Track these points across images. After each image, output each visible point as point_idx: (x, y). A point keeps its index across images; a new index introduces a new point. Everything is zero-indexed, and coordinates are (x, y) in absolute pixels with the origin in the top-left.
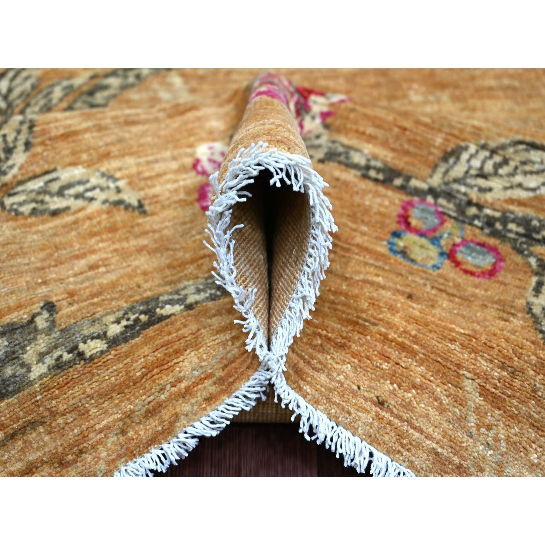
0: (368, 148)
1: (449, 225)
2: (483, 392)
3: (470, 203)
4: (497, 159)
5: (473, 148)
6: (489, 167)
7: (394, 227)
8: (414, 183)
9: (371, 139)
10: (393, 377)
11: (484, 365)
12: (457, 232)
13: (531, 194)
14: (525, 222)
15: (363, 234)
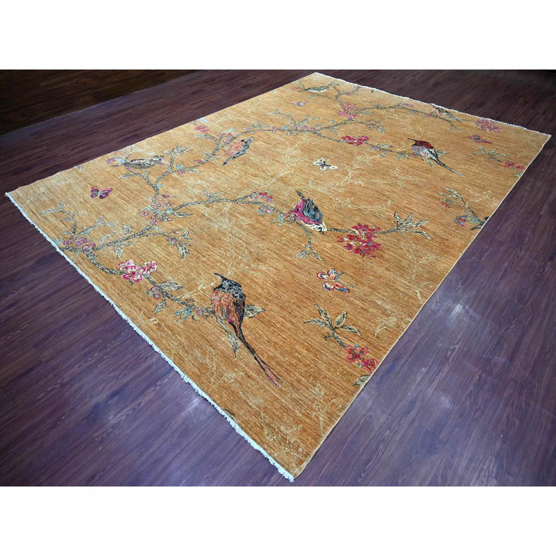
0: (153, 279)
1: (157, 291)
3: (162, 289)
4: (170, 284)
5: (168, 282)
6: (168, 285)
7: (149, 289)
8: (156, 285)
9: (155, 277)
10: (133, 309)
11: (146, 310)
13: (171, 290)
15: (145, 289)
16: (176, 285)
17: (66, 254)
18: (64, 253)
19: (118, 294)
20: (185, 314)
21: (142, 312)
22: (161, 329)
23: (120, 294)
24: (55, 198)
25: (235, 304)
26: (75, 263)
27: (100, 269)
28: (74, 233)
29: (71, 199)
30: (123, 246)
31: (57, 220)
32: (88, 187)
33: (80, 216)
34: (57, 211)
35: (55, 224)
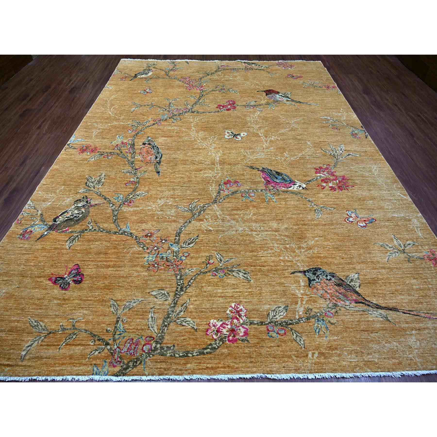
0: (256, 320)
1: (275, 327)
2: (296, 357)
3: (276, 322)
4: (275, 312)
5: (271, 312)
6: (275, 314)
7: (267, 332)
8: (266, 323)
9: (255, 318)
10: (283, 362)
11: (293, 353)
12: (277, 328)
13: (283, 316)
14: (285, 322)
15: (264, 336)
16: (280, 309)
17: (133, 375)
18: (129, 375)
19: (251, 362)
20: (323, 326)
21: (293, 357)
22: (327, 355)
23: (253, 360)
24: (13, 324)
25: (338, 285)
26: (160, 375)
27: (198, 355)
28: (107, 344)
29: (39, 311)
30: (182, 313)
31: (59, 349)
32: (41, 282)
33: (83, 320)
34: (43, 338)
35: (65, 354)
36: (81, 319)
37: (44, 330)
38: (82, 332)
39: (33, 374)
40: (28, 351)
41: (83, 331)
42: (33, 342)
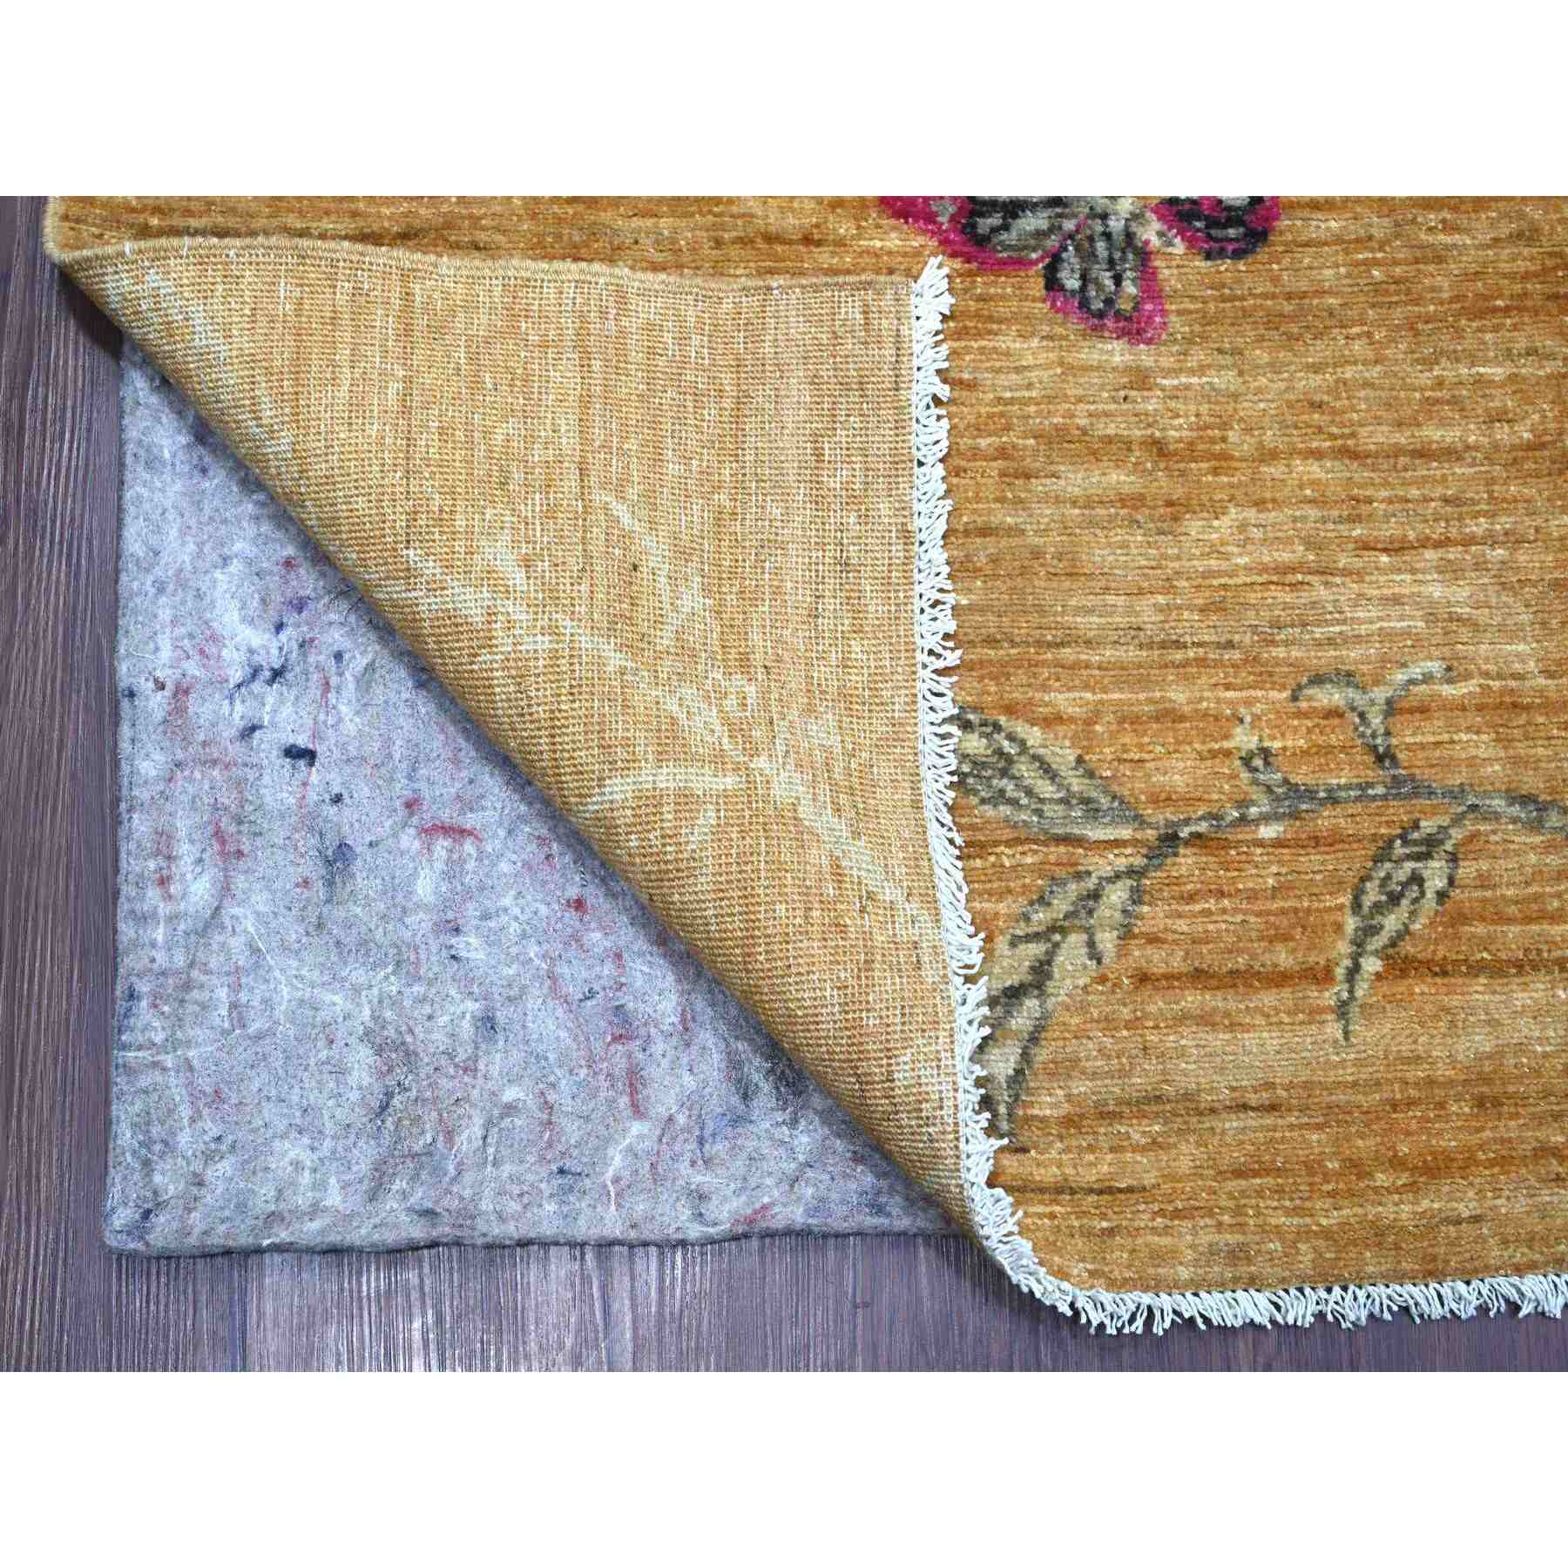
31: (1342, 1011)
32: (807, 240)
33: (1448, 690)
34: (1117, 895)
35: (1417, 1059)
36: (1428, 678)
37: (1093, 812)
38: (1497, 816)
39: (1184, 1273)
40: (1034, 1039)
41: (1498, 803)
42: (1036, 949)
